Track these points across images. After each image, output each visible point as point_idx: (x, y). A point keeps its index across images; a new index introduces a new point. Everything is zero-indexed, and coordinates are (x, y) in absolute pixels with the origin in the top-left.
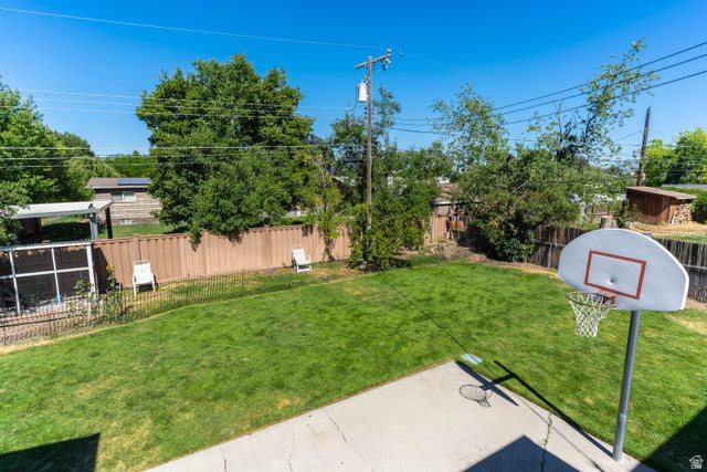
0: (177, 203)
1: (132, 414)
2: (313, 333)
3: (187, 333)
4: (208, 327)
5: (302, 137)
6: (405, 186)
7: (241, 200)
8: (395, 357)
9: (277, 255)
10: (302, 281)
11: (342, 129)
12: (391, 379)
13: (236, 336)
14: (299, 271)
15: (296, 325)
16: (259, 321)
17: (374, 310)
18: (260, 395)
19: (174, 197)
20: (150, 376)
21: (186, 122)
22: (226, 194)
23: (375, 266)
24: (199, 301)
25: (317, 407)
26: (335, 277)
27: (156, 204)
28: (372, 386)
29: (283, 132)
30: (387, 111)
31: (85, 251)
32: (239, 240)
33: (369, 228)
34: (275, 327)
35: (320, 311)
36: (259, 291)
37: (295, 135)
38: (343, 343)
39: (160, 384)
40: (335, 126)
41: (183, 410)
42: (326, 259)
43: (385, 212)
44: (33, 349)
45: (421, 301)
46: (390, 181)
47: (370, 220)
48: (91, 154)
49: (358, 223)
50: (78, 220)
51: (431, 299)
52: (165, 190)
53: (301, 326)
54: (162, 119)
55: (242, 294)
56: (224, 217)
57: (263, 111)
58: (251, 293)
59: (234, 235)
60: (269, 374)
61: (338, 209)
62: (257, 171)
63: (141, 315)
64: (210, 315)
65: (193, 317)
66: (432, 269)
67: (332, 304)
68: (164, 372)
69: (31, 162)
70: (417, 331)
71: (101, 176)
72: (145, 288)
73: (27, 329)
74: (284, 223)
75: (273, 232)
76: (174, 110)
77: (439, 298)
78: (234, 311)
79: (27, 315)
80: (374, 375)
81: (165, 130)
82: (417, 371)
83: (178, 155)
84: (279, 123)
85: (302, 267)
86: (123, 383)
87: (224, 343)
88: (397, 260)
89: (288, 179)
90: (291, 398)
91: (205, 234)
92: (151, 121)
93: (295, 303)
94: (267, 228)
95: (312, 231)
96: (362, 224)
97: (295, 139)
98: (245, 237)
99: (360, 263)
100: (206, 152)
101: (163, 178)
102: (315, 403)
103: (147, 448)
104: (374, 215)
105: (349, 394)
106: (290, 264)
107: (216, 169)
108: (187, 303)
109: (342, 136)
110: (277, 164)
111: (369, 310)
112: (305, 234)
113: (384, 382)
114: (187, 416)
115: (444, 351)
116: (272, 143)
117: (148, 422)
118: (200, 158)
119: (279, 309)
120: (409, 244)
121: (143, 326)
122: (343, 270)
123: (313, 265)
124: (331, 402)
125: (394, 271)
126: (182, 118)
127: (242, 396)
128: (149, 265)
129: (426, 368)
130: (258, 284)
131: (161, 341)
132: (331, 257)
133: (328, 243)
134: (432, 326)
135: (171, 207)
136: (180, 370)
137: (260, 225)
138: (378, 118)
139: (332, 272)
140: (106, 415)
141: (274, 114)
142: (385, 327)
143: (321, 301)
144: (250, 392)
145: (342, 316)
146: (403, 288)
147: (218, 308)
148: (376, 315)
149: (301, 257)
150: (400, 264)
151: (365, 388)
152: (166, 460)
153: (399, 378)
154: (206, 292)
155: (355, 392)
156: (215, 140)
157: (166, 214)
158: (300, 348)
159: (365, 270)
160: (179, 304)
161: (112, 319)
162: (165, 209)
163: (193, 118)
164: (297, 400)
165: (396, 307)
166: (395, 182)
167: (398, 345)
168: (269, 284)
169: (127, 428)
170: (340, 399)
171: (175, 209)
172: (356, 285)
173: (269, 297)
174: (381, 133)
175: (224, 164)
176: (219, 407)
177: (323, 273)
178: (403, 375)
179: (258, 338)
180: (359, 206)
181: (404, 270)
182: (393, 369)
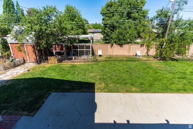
0: (107, 36)
1: (100, 81)
2: (142, 74)
3: (110, 67)
4: (114, 67)
5: (144, 16)
6: (182, 33)
7: (125, 36)
8: (169, 87)
9: (132, 52)
10: (139, 60)
11: (160, 13)
12: (167, 92)
13: (121, 70)
14: (138, 57)
15: (137, 71)
16: (127, 68)
17: (163, 72)
18: (128, 85)
19: (106, 34)
20: (103, 75)
21: (112, 14)
22: (121, 34)
23: (164, 59)
24: (112, 61)
25: (143, 93)
26: (149, 60)
27: (102, 36)
28: (160, 92)
29: (138, 15)
30: (181, 4)
31: (90, 46)
32: (122, 46)
33: (164, 47)
34: (131, 70)
35: (144, 69)
36: (127, 61)
37: (142, 16)
38: (151, 79)
39: (105, 77)
40: (157, 12)
41: (110, 83)
42: (146, 55)
43: (171, 42)
44: (82, 64)
45: (181, 73)
46: (176, 31)
47: (165, 44)
48: (88, 23)
49: (160, 45)
50: (85, 39)
51: (186, 73)
52: (104, 32)
53: (138, 72)
54: (106, 13)
55: (122, 61)
56: (120, 40)
57: (133, 9)
58: (124, 61)
59: (121, 45)
60: (130, 81)
61: (153, 40)
62: (130, 27)
63: (100, 61)
64: (115, 64)
65: (111, 64)
66: (187, 63)
67: (148, 68)
68: (106, 75)
69: (79, 26)
70: (178, 82)
71: (90, 29)
72: (100, 56)
73: (80, 60)
74: (135, 43)
75: (132, 45)
76: (109, 11)
77: (189, 73)
78: (120, 65)
79: (80, 58)
80: (162, 90)
81: (106, 17)
82: (177, 93)
83: (110, 23)
84: (137, 12)
85: (139, 56)
86: (98, 75)
87: (119, 72)
88: (172, 58)
89: (139, 30)
90: (136, 89)
91: (114, 44)
92: (103, 14)
93: (137, 65)
94: (130, 44)
95: (143, 46)
96: (161, 45)
97: (142, 17)
98: (124, 46)
99: (158, 57)
100: (117, 22)
101: (104, 29)
102: (142, 91)
103: (104, 89)
104: (167, 43)
105: (153, 92)
106: (135, 55)
107: (119, 27)
108: (109, 61)
109: (160, 15)
110: (136, 25)
111: (160, 72)
112: (141, 47)
113: (165, 93)
114: (111, 85)
115: (189, 90)
116: (135, 19)
117: (104, 84)
118: (115, 24)
119: (132, 66)
120: (178, 53)
121: (100, 64)
122: (152, 59)
123: (142, 56)
124: (147, 93)
125: (171, 62)
126: (111, 13)
127: (124, 85)
128: (101, 51)
129: (181, 93)
130: (126, 59)
131: (105, 68)
132: (148, 55)
133: (148, 50)
134: (185, 81)
135: (106, 37)
136: (109, 75)
137: (129, 43)
138: (177, 7)
139: (148, 59)
140: (96, 80)
141: (136, 9)
142: (166, 77)
143: (144, 66)
144: (125, 84)
145: (151, 72)
146: (174, 68)
147: (116, 63)
148: (163, 74)
149: (139, 53)
150: (173, 60)
151: (158, 92)
152: (108, 92)
153: (170, 93)
154: (113, 59)
155: (155, 93)
156: (120, 19)
157: (104, 39)
158: (138, 77)
159: (159, 60)
160: (107, 61)
161: (94, 61)
162: (104, 37)
163: (113, 13)
164: (137, 90)
165: (171, 73)
166: (178, 31)
167: (171, 84)
168: (129, 59)
169: (100, 84)
170: (150, 93)
171: (106, 38)
172: (156, 64)
173: (129, 63)
174: (176, 13)
175: (121, 26)
176: (118, 85)
177: (145, 59)
178: (172, 93)
179: (127, 72)
180: (161, 39)
181: (175, 62)
182: (168, 90)
